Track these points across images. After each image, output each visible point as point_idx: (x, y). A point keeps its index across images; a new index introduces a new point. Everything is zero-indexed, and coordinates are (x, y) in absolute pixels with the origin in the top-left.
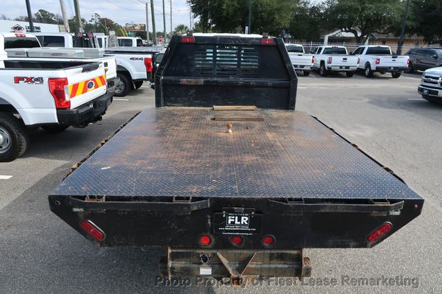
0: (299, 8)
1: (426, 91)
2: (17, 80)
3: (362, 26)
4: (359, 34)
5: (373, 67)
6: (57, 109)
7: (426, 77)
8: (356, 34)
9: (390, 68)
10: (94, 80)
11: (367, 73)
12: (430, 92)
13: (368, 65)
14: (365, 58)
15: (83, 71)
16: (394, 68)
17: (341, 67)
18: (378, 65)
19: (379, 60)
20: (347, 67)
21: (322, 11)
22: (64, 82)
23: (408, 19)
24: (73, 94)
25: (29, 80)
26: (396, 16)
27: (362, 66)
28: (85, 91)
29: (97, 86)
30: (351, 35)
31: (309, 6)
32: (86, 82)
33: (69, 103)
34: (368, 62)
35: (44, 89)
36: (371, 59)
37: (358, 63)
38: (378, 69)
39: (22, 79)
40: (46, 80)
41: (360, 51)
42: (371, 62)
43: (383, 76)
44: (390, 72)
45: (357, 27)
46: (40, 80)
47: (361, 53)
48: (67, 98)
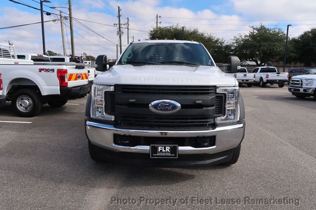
0: (217, 47)
1: (292, 90)
2: (41, 70)
3: (261, 57)
4: (259, 62)
5: (265, 80)
6: (60, 87)
7: (293, 81)
8: (257, 62)
9: (276, 80)
10: (81, 74)
11: (261, 84)
12: (295, 90)
13: (261, 79)
14: (259, 75)
15: (76, 68)
16: (279, 80)
17: (243, 80)
18: (267, 79)
19: (268, 75)
20: (247, 80)
21: (233, 48)
22: (66, 71)
23: (291, 52)
24: (70, 79)
25: (47, 70)
26: (283, 50)
27: (258, 80)
28: (76, 79)
29: (83, 79)
30: (254, 63)
31: (224, 45)
32: (77, 74)
33: (67, 83)
34: (261, 77)
35: (55, 75)
36: (264, 75)
37: (254, 77)
38: (268, 81)
39: (43, 70)
40: (56, 71)
41: (256, 71)
42: (263, 77)
43: (272, 86)
44: (277, 83)
45: (257, 58)
46: (53, 70)
47: (257, 72)
48: (66, 80)
